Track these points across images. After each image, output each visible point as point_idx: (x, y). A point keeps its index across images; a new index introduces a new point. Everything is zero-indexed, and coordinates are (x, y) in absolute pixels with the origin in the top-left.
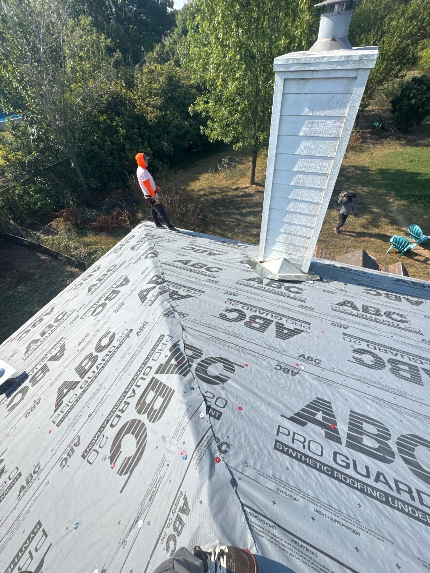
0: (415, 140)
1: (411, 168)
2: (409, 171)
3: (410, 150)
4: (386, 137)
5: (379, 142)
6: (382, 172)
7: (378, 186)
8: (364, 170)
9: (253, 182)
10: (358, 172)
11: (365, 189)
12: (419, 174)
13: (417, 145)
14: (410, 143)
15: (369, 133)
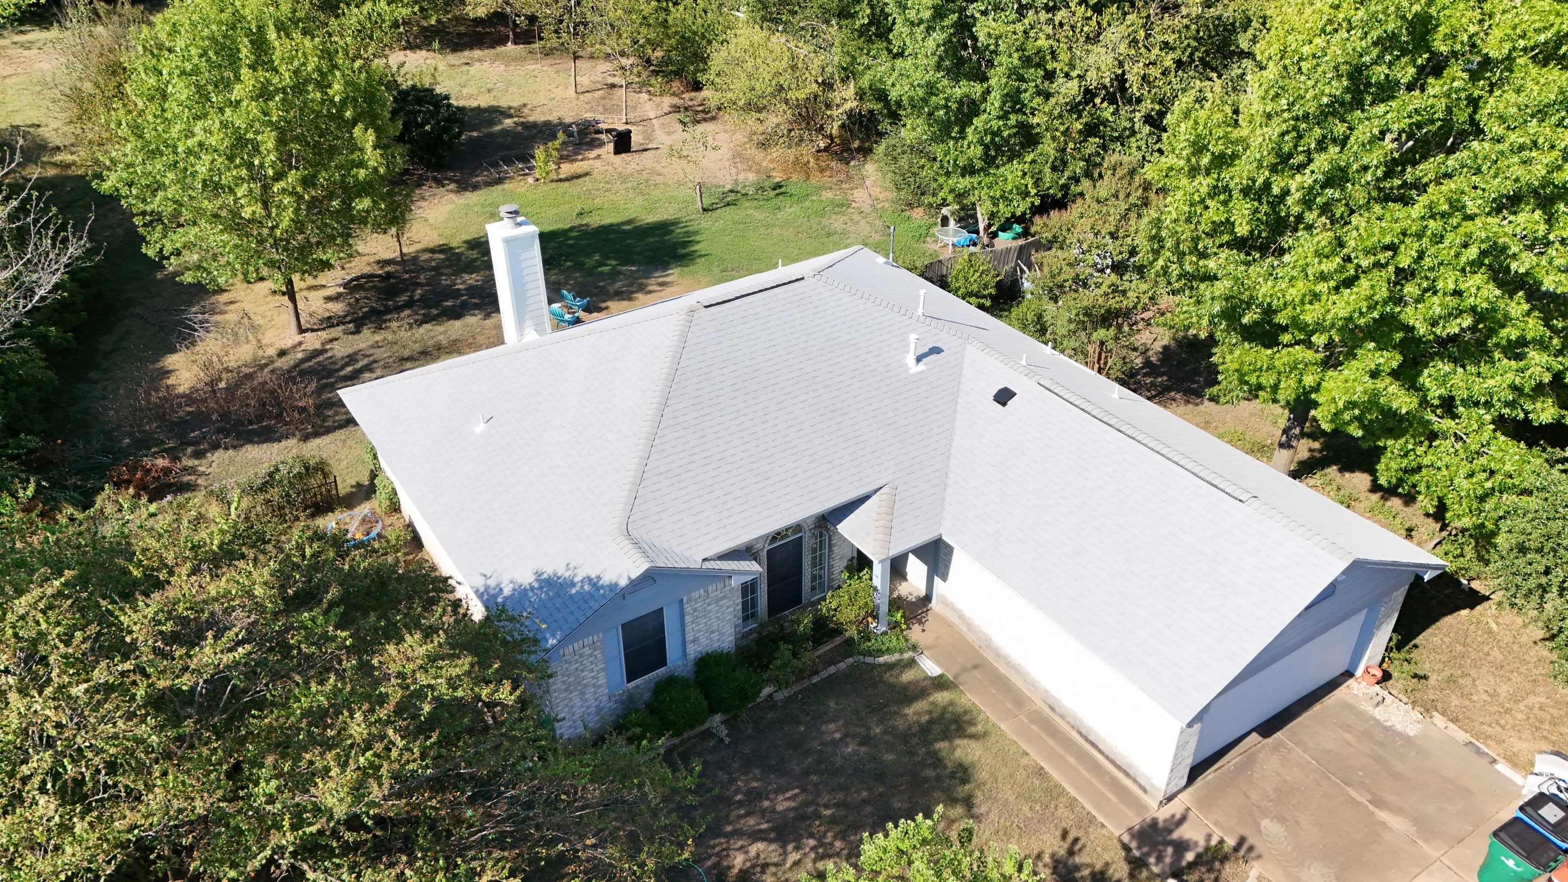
0: (465, 179)
8: (445, 250)
9: (302, 331)
10: (442, 256)
14: (466, 185)
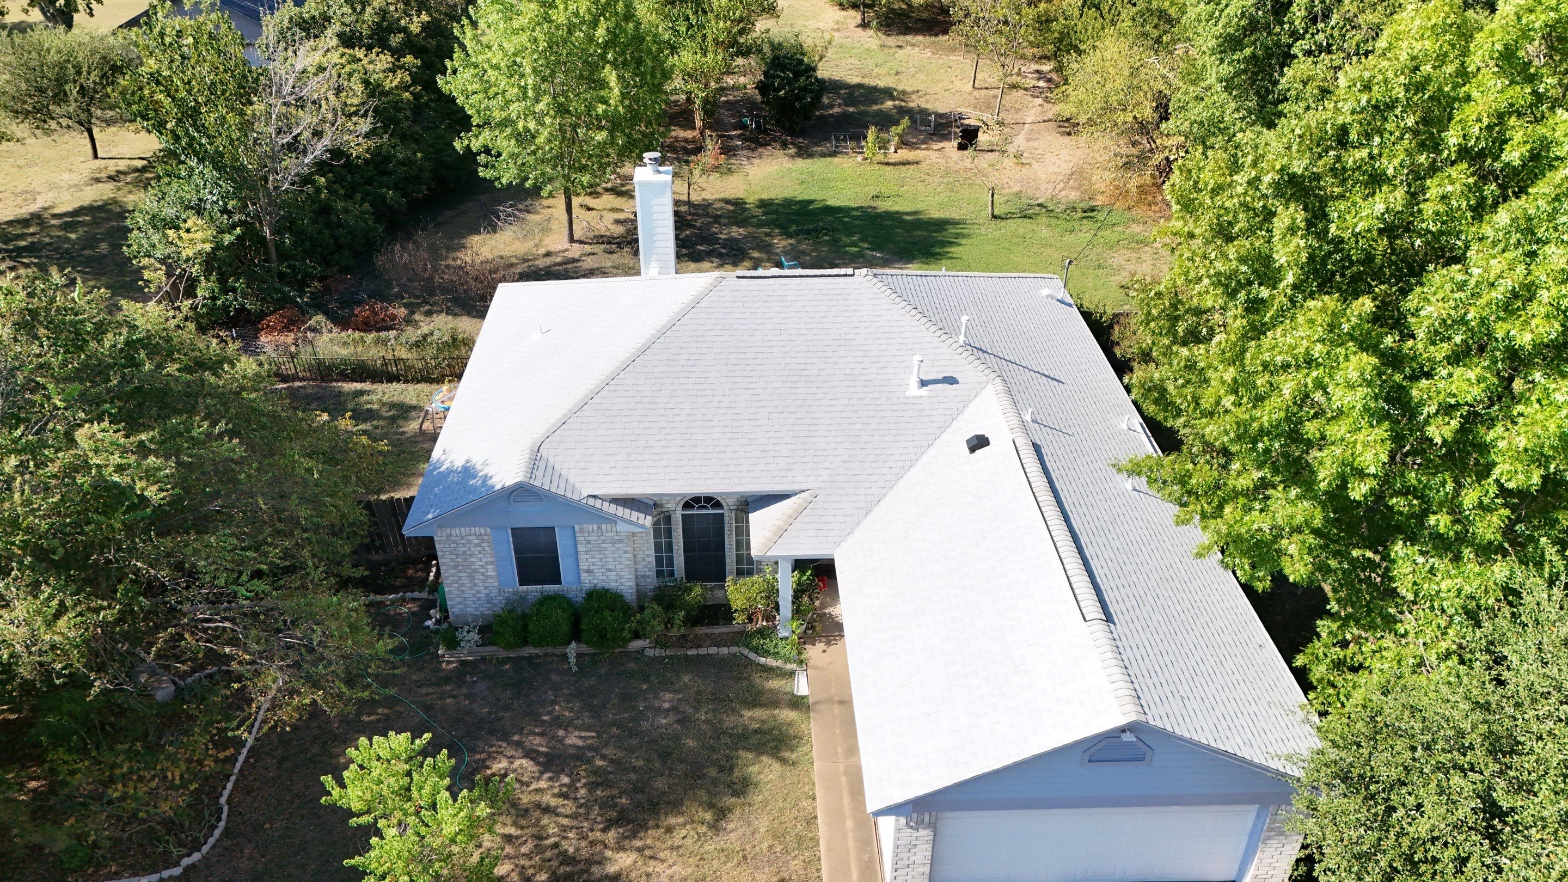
0: (807, 147)
1: (802, 194)
2: (800, 198)
3: (802, 164)
4: (765, 145)
5: (756, 153)
6: (763, 204)
7: (760, 225)
8: (738, 204)
9: (572, 240)
11: (741, 231)
12: (811, 202)
13: (811, 156)
14: (803, 153)
15: (739, 136)
